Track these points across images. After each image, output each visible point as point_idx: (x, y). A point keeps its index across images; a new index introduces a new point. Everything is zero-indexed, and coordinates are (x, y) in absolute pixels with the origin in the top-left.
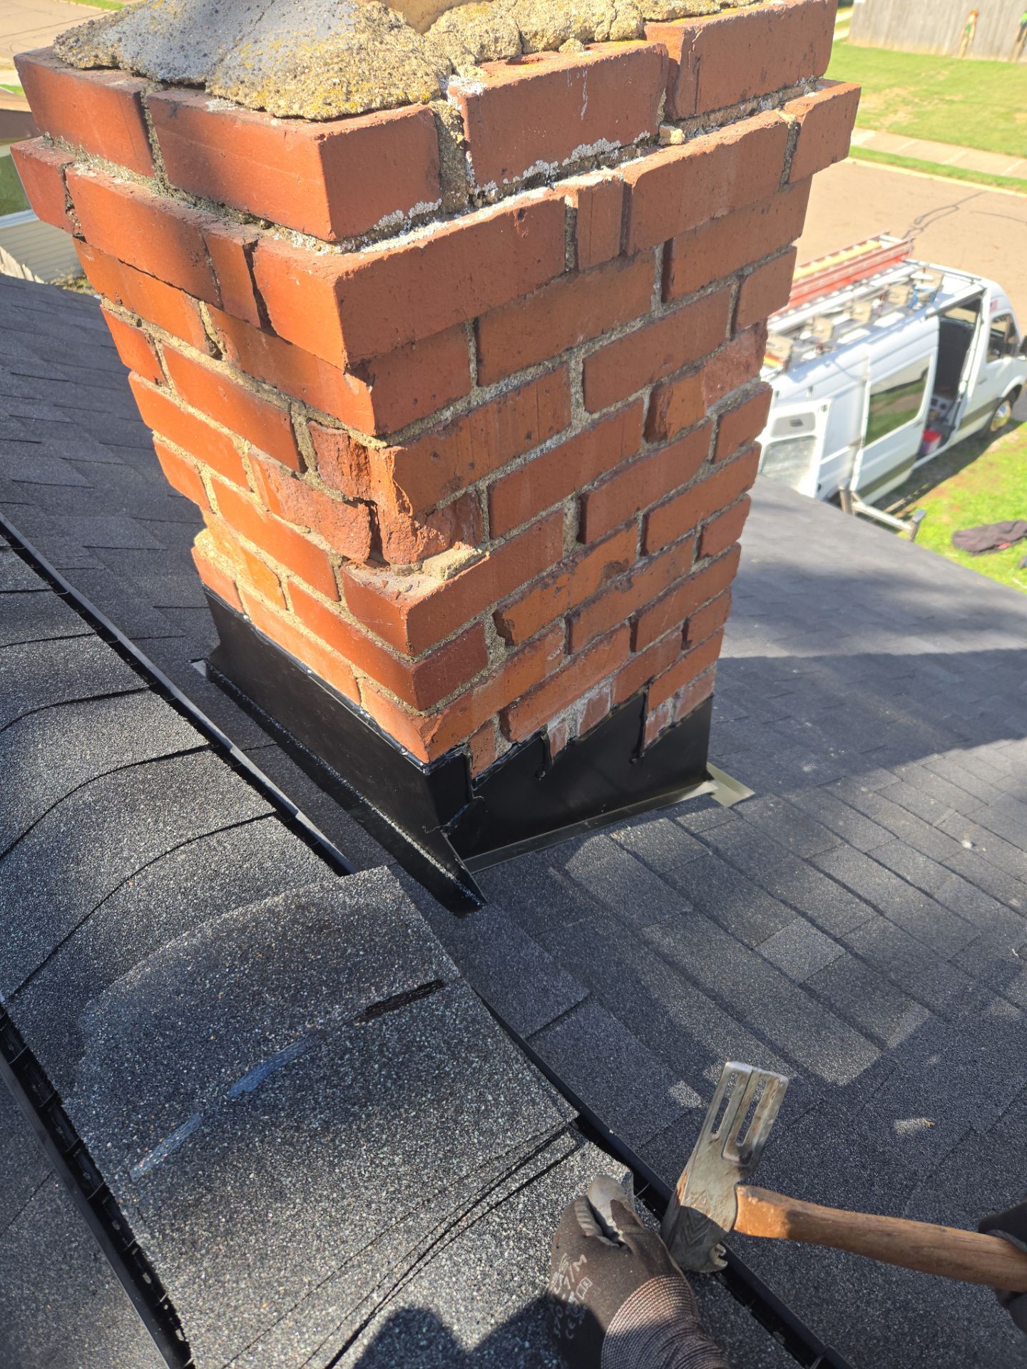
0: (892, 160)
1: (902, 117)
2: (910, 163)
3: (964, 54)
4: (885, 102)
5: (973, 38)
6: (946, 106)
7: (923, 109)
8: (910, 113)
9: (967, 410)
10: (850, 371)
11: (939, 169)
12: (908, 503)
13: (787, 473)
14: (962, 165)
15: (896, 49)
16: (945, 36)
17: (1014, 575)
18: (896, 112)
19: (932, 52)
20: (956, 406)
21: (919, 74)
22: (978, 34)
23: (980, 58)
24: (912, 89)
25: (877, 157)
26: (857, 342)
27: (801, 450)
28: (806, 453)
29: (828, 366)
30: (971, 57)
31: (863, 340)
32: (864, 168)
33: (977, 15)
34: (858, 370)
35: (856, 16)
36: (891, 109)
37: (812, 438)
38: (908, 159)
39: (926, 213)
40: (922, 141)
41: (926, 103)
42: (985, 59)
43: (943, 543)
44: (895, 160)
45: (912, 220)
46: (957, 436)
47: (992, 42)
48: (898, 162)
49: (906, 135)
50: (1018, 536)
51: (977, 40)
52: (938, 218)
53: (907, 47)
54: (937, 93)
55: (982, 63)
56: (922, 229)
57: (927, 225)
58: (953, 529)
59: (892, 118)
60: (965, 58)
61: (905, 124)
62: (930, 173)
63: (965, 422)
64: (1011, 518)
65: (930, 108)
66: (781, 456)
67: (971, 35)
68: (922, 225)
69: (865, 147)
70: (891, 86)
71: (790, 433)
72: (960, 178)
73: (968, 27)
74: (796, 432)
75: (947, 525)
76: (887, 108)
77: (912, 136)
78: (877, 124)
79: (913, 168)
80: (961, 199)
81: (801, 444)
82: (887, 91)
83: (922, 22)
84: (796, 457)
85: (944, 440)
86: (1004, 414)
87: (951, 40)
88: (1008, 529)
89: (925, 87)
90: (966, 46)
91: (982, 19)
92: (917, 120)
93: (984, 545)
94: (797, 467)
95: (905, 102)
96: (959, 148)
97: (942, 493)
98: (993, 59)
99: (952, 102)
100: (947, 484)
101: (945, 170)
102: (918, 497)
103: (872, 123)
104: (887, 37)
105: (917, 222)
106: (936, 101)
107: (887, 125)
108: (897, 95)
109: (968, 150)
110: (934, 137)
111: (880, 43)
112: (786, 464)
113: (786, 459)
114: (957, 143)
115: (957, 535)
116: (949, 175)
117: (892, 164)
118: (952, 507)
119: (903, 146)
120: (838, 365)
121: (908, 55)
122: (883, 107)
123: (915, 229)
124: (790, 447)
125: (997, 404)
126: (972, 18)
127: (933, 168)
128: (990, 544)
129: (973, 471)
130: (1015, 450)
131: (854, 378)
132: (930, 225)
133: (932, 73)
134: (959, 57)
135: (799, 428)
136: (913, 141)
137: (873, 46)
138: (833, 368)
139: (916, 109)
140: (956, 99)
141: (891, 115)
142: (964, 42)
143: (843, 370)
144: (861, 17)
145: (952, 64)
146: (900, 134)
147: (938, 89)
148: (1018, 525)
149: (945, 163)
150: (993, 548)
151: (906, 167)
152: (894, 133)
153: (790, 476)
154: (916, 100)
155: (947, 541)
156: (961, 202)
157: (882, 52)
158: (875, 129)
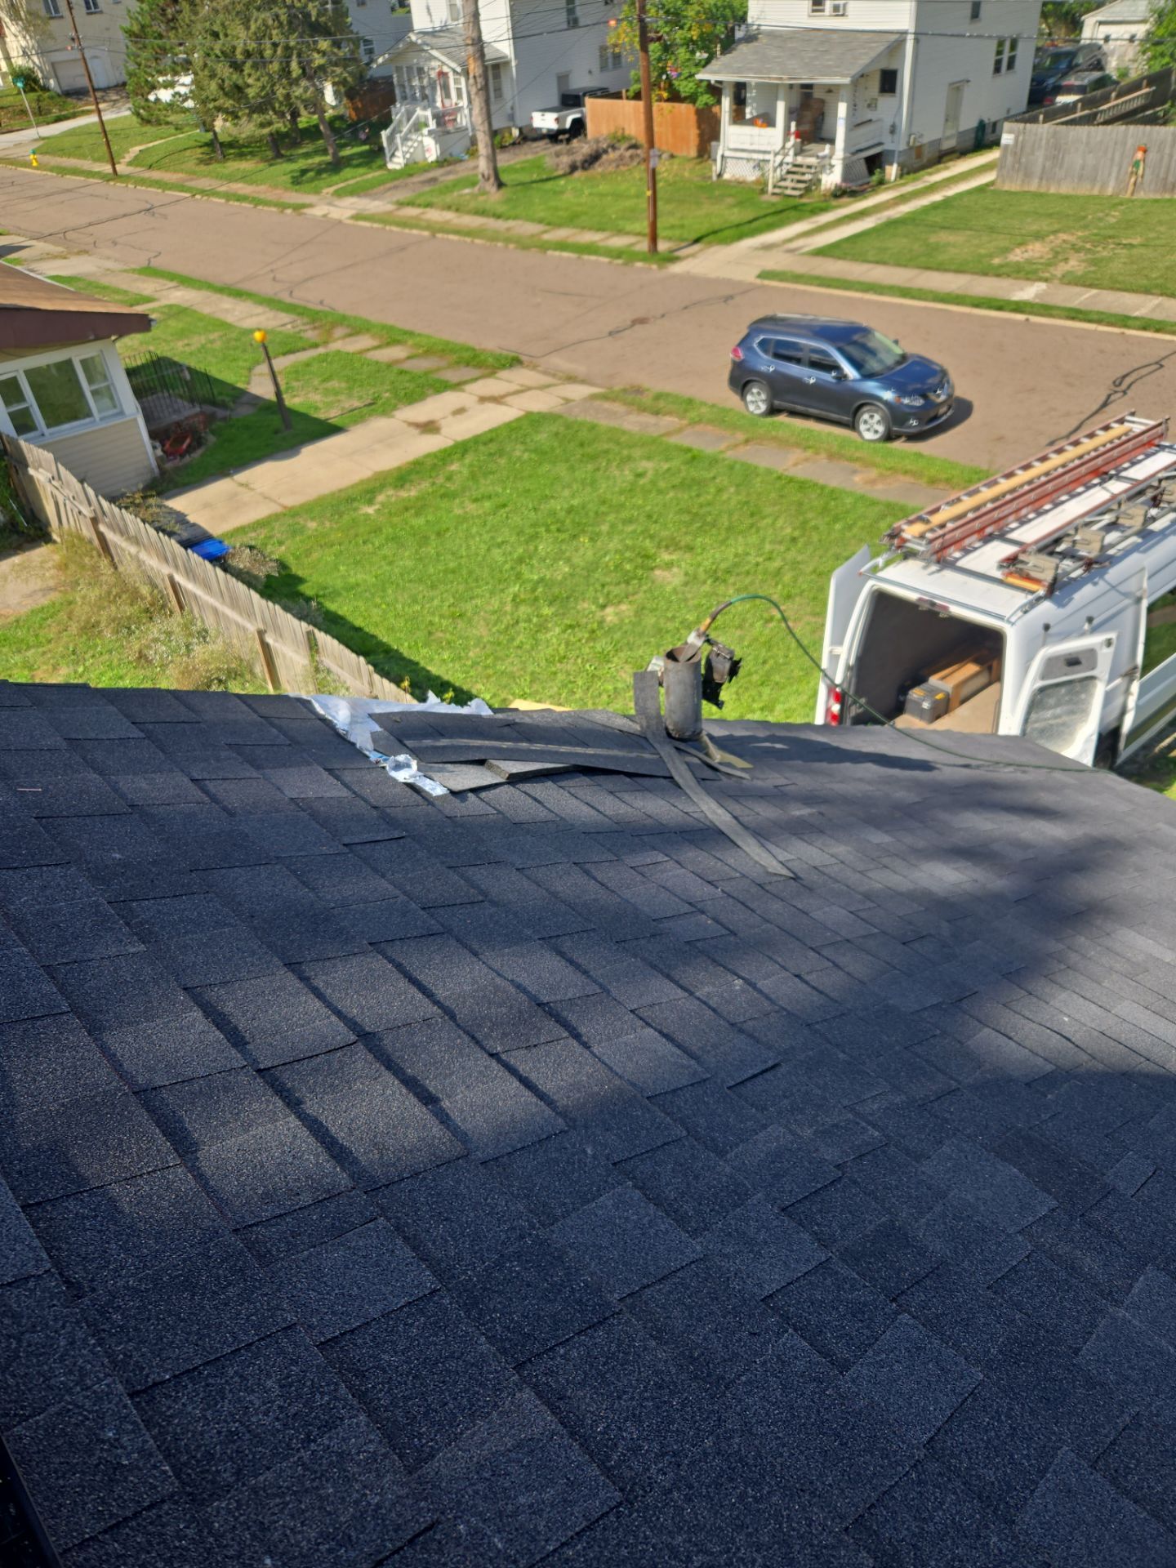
0: (1074, 315)
1: (1074, 264)
2: (1095, 317)
3: (1133, 194)
4: (1052, 250)
5: (1143, 176)
6: (1124, 251)
7: (1097, 256)
8: (1083, 261)
10: (1122, 588)
11: (1130, 323)
13: (1058, 721)
14: (1158, 316)
15: (1052, 190)
16: (1110, 175)
18: (1066, 260)
19: (1096, 192)
21: (1084, 218)
22: (1148, 172)
23: (1152, 196)
24: (1080, 234)
25: (1054, 312)
26: (1127, 553)
27: (1078, 693)
28: (1083, 696)
29: (1095, 584)
30: (1141, 195)
31: (1135, 548)
32: (1041, 325)
33: (1145, 151)
34: (1131, 586)
35: (1004, 157)
36: (1060, 257)
37: (1093, 678)
38: (1091, 312)
39: (1125, 373)
40: (1105, 292)
41: (1099, 249)
42: (1158, 197)
44: (1075, 314)
45: (1110, 382)
47: (1166, 179)
48: (1080, 316)
49: (1084, 285)
51: (1148, 177)
52: (1141, 378)
53: (1065, 189)
54: (1110, 237)
55: (1156, 201)
56: (1125, 392)
57: (1129, 387)
59: (1061, 269)
60: (1135, 197)
61: (1080, 273)
62: (1120, 327)
65: (1105, 254)
66: (1052, 701)
67: (1140, 172)
68: (1124, 386)
69: (1037, 301)
70: (1055, 232)
71: (1066, 675)
72: (1158, 331)
73: (1136, 164)
74: (1073, 673)
76: (1054, 257)
77: (1091, 286)
78: (1047, 275)
79: (1099, 322)
80: (1164, 354)
81: (1078, 687)
82: (1052, 237)
83: (1081, 162)
84: (1070, 702)
87: (1117, 178)
89: (1095, 231)
90: (1135, 184)
91: (1151, 156)
92: (1093, 269)
94: (1072, 712)
95: (1076, 249)
96: (1150, 297)
98: (1167, 196)
99: (1132, 246)
101: (1138, 323)
103: (1041, 275)
104: (1041, 179)
105: (1117, 383)
106: (1112, 246)
107: (1059, 276)
108: (1064, 241)
109: (1160, 298)
110: (1118, 286)
111: (1033, 186)
112: (1058, 711)
113: (1057, 705)
114: (1147, 291)
116: (1144, 329)
117: (1073, 319)
119: (1082, 297)
120: (1109, 584)
121: (1067, 197)
122: (1050, 256)
123: (1116, 392)
124: (1063, 690)
126: (1140, 155)
127: (1124, 321)
131: (1126, 595)
132: (1133, 387)
133: (1101, 215)
134: (1128, 195)
135: (1076, 668)
136: (1094, 291)
137: (1026, 189)
138: (1102, 585)
139: (1089, 256)
140: (1134, 242)
141: (1062, 264)
142: (1133, 180)
143: (1113, 587)
144: (1010, 159)
145: (1121, 204)
146: (1076, 284)
147: (1111, 232)
149: (1137, 314)
151: (1090, 321)
152: (1069, 283)
153: (1064, 724)
154: (1088, 246)
156: (1166, 357)
157: (1037, 195)
158: (1046, 280)
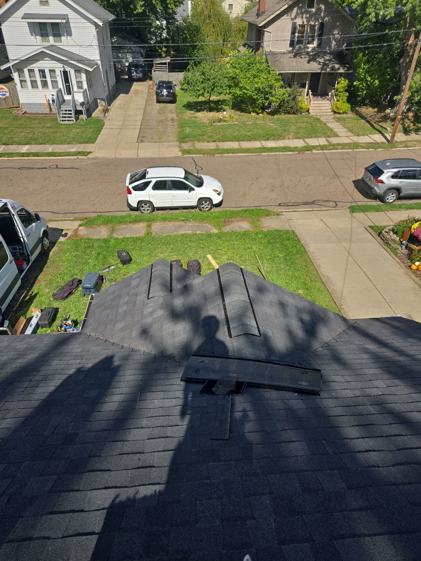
9: (30, 247)
12: (28, 292)
17: (83, 300)
20: (24, 247)
43: (51, 301)
46: (33, 258)
50: (76, 285)
58: (51, 293)
63: (33, 251)
64: (71, 279)
75: (49, 293)
85: (28, 261)
86: (46, 242)
88: (71, 284)
93: (66, 294)
97: (40, 281)
100: (41, 277)
102: (31, 287)
115: (54, 295)
118: (47, 284)
125: (41, 240)
128: (68, 292)
129: (48, 267)
130: (59, 253)
148: (74, 281)
150: (70, 293)
155: (52, 299)
